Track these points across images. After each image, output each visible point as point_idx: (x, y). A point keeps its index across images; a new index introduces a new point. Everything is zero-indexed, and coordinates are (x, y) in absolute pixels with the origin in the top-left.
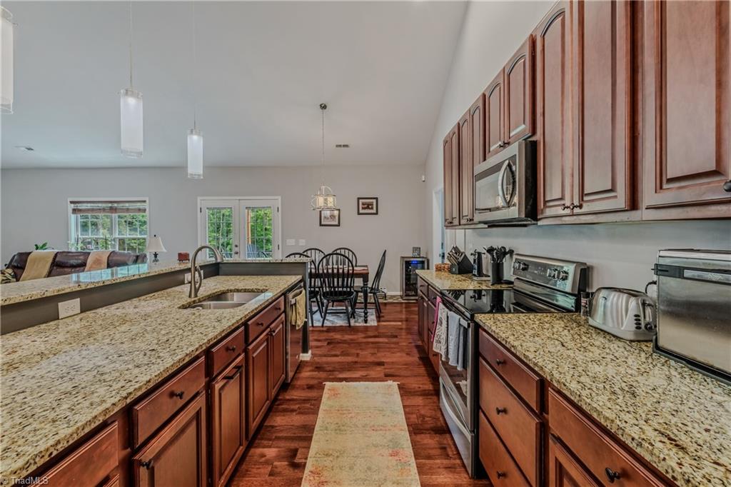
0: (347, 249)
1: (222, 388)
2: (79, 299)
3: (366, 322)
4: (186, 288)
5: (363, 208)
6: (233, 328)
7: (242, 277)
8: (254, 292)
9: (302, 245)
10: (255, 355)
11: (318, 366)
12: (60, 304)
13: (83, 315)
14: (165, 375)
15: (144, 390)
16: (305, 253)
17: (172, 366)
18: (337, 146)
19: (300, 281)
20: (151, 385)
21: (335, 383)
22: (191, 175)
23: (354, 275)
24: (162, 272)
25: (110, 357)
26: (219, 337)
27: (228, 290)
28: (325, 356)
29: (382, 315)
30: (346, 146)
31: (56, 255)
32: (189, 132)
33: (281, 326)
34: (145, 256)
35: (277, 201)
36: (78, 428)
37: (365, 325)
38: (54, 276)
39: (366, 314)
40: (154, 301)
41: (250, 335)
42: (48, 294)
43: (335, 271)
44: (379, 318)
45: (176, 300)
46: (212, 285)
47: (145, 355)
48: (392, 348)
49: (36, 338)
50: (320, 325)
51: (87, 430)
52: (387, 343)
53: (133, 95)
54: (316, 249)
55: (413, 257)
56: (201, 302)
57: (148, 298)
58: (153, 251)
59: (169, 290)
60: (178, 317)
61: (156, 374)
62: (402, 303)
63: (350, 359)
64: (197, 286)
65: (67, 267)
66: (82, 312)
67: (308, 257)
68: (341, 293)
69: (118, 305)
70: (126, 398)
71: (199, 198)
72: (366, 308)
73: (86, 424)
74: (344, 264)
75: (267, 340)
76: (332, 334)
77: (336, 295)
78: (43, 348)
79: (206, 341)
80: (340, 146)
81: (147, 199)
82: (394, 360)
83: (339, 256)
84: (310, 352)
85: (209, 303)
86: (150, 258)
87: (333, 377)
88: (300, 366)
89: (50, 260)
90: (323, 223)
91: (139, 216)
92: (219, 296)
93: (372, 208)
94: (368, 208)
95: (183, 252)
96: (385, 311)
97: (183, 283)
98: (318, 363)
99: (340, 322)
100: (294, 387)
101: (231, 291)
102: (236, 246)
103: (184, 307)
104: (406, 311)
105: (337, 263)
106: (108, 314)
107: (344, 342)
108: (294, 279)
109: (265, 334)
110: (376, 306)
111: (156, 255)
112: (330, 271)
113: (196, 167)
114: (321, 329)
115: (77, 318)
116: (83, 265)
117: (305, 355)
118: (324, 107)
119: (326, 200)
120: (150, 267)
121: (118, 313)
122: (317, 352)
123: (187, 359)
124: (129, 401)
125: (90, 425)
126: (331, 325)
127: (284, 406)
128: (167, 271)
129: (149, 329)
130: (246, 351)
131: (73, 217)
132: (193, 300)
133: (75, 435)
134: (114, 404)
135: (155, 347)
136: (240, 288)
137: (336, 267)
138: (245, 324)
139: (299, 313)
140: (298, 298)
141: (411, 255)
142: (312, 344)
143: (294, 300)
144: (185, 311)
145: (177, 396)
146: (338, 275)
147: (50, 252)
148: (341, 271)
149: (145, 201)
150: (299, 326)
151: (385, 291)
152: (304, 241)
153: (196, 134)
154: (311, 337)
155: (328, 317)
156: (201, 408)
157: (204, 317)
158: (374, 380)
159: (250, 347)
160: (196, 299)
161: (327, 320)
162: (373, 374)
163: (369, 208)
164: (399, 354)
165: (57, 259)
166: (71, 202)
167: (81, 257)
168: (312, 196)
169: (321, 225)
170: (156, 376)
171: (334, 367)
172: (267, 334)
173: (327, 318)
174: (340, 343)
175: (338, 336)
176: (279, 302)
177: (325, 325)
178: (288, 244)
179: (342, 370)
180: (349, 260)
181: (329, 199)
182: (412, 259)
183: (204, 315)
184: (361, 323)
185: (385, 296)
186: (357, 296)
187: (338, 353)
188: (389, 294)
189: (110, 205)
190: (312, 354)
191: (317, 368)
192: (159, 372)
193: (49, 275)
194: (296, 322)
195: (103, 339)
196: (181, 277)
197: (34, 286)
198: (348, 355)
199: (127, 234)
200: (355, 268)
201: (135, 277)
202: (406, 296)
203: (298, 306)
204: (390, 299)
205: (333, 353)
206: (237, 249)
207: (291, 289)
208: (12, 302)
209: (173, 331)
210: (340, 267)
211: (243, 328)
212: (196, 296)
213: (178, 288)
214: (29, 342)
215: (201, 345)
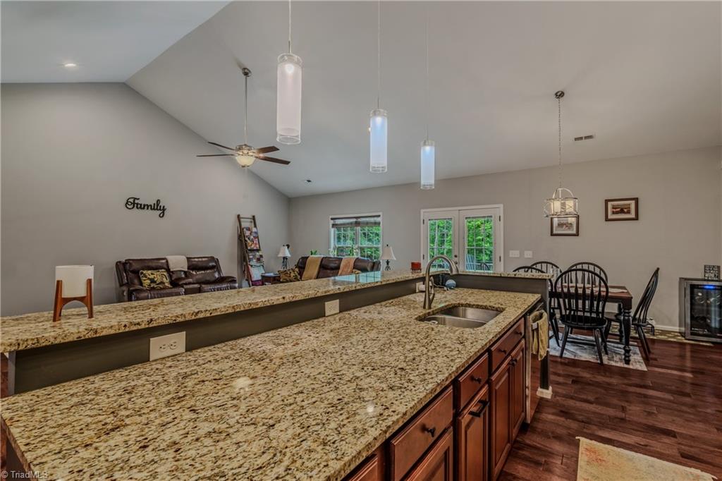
0: (592, 264)
1: (468, 426)
2: (338, 300)
3: (628, 362)
4: (420, 298)
5: (613, 213)
6: (479, 354)
7: (470, 291)
8: (488, 309)
9: (529, 257)
10: (497, 388)
11: (563, 409)
12: (326, 303)
13: (341, 315)
14: (419, 407)
15: (401, 424)
16: (534, 267)
17: (425, 396)
18: (576, 139)
19: (540, 301)
20: (408, 417)
21: (593, 442)
22: (424, 185)
23: (607, 298)
24: (398, 280)
25: (365, 368)
26: (466, 366)
27: (459, 304)
28: (572, 398)
29: (651, 356)
30: (590, 137)
31: (322, 259)
32: (422, 143)
33: (521, 354)
34: (380, 263)
35: (498, 210)
36: (345, 464)
37: (626, 366)
38: (322, 278)
39: (627, 351)
40: (393, 308)
41: (494, 364)
42: (319, 295)
43: (580, 291)
44: (647, 360)
45: (412, 310)
46: (443, 298)
47: (396, 374)
48: (686, 412)
49: (311, 333)
50: (558, 354)
51: (352, 467)
52: (670, 401)
53: (379, 115)
54: (547, 263)
55: (705, 280)
56: (434, 314)
57: (388, 305)
58: (386, 258)
59: (404, 298)
60: (417, 330)
61: (411, 405)
62: (685, 344)
63: (611, 412)
64: (431, 297)
65: (328, 269)
66: (340, 312)
67: (542, 272)
68: (586, 320)
69: (365, 308)
70: (385, 432)
71: (422, 211)
72: (627, 344)
73: (352, 459)
74: (593, 283)
75: (508, 370)
76: (578, 370)
77: (581, 321)
78: (315, 345)
79: (454, 369)
80: (581, 138)
81: (380, 214)
82: (693, 433)
83: (586, 273)
84: (550, 388)
85: (443, 316)
86: (383, 265)
87: (590, 432)
88: (540, 404)
89: (319, 263)
90: (555, 232)
91: (375, 230)
92: (451, 310)
93: (629, 212)
94: (622, 211)
95: (415, 261)
96: (656, 350)
97: (414, 292)
98: (564, 406)
99: (586, 356)
100: (534, 430)
101: (462, 305)
102: (456, 256)
103: (421, 319)
104: (692, 357)
105: (583, 282)
106: (359, 317)
107: (598, 385)
108: (533, 298)
109: (507, 362)
110: (642, 342)
111: (388, 262)
112: (573, 290)
113: (428, 178)
114: (559, 360)
115: (337, 317)
116: (338, 268)
117: (545, 391)
118: (560, 95)
119: (563, 205)
120: (383, 276)
121: (367, 318)
122: (560, 391)
123: (439, 390)
124: (388, 435)
125: (355, 461)
126: (573, 357)
127: (526, 453)
128: (402, 280)
129: (394, 340)
130: (489, 382)
131: (332, 230)
132: (428, 311)
133: (343, 472)
134: (375, 439)
135: (403, 365)
136: (472, 304)
137: (582, 285)
138: (489, 350)
139: (542, 341)
140: (540, 322)
141: (702, 277)
142: (552, 377)
143: (536, 323)
144: (423, 324)
145: (428, 431)
146: (584, 297)
147: (319, 256)
148: (588, 292)
149: (379, 216)
150: (541, 356)
151: (653, 323)
152: (530, 252)
153: (429, 145)
154: (551, 369)
155: (568, 346)
156: (449, 448)
157: (444, 335)
158: (660, 456)
159: (493, 378)
160: (430, 311)
161: (567, 350)
162: (656, 445)
163: (624, 213)
164: (700, 425)
165: (323, 262)
166: (332, 219)
167: (337, 262)
168: (545, 201)
169: (552, 234)
170: (411, 408)
171: (588, 418)
172: (509, 364)
173: (566, 347)
174: (589, 384)
175: (586, 375)
176: (519, 326)
177: (564, 356)
178: (511, 256)
179: (603, 425)
180: (601, 278)
181: (567, 202)
182: (705, 283)
183: (443, 332)
184: (617, 363)
185: (652, 330)
186: (610, 325)
187: (591, 398)
188: (658, 327)
189: (355, 220)
190: (553, 391)
191: (562, 411)
192: (413, 403)
193: (317, 277)
194: (538, 352)
195: (358, 345)
196: (413, 286)
197: (310, 287)
198: (607, 405)
199: (366, 244)
200: (610, 290)
201: (378, 284)
202: (692, 334)
203: (540, 331)
204: (661, 334)
205: (584, 397)
206: (456, 259)
207: (531, 311)
208: (297, 299)
209: (417, 347)
210: (587, 286)
211: (486, 355)
212: (430, 308)
213: (411, 297)
214: (306, 336)
215: (450, 374)
